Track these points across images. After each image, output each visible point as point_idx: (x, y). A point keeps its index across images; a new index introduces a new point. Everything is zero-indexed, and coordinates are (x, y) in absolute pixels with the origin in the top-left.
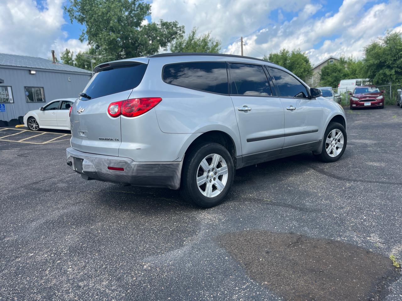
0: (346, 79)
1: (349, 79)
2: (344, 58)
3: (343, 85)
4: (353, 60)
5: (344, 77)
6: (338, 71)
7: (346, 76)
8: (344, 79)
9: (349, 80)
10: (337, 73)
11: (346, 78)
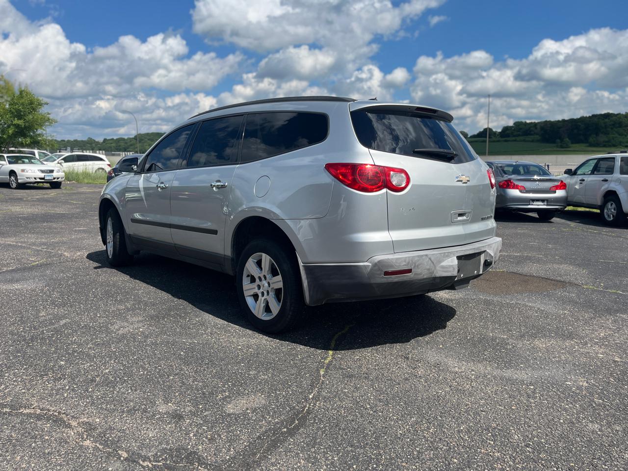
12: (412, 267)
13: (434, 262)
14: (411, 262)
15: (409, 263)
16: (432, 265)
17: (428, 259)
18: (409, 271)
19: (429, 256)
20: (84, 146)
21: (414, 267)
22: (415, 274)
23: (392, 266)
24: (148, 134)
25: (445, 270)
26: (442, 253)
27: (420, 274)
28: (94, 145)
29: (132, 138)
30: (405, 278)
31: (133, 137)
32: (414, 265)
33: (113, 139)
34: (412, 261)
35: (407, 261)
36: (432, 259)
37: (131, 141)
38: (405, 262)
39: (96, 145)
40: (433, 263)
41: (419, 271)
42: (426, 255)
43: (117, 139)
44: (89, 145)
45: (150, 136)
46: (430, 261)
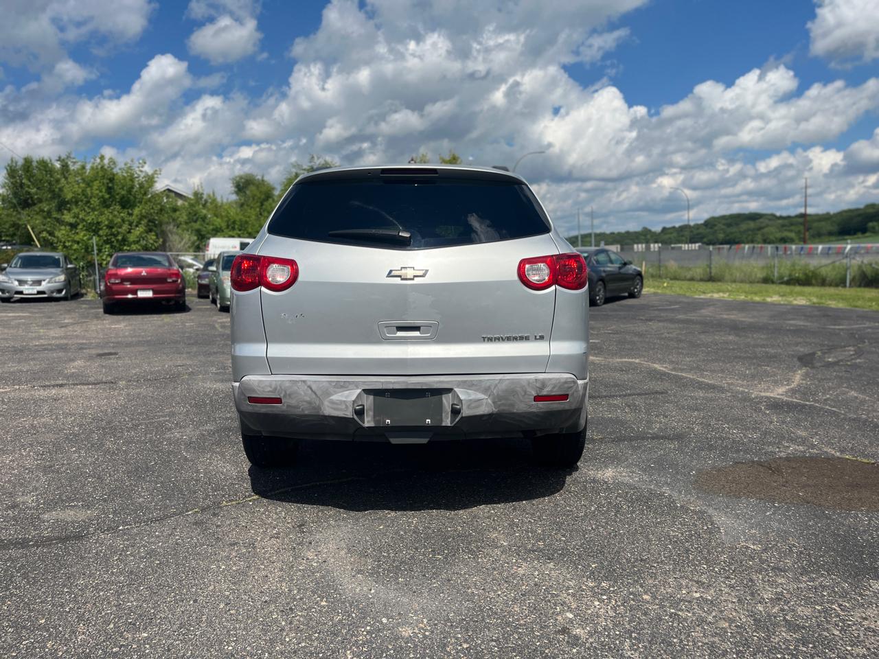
0: (219, 237)
1: (224, 237)
2: (202, 194)
3: (215, 247)
4: (219, 199)
5: (214, 232)
6: (201, 218)
7: (217, 232)
8: (214, 236)
9: (225, 239)
10: (198, 223)
11: (219, 234)
12: (282, 395)
13: (316, 391)
14: (279, 388)
15: (276, 389)
16: (314, 396)
17: (306, 387)
18: (278, 401)
19: (309, 383)
20: (637, 238)
21: (285, 396)
22: (288, 406)
23: (254, 391)
24: (723, 217)
25: (335, 406)
26: (334, 381)
27: (295, 407)
28: (649, 236)
29: (702, 224)
30: (274, 409)
31: (702, 222)
32: (283, 393)
33: (674, 227)
34: (281, 387)
35: (273, 386)
36: (314, 387)
37: (698, 229)
38: (271, 387)
39: (652, 236)
40: (315, 394)
41: (293, 402)
42: (304, 381)
43: (680, 227)
44: (643, 237)
45: (727, 219)
46: (310, 391)
